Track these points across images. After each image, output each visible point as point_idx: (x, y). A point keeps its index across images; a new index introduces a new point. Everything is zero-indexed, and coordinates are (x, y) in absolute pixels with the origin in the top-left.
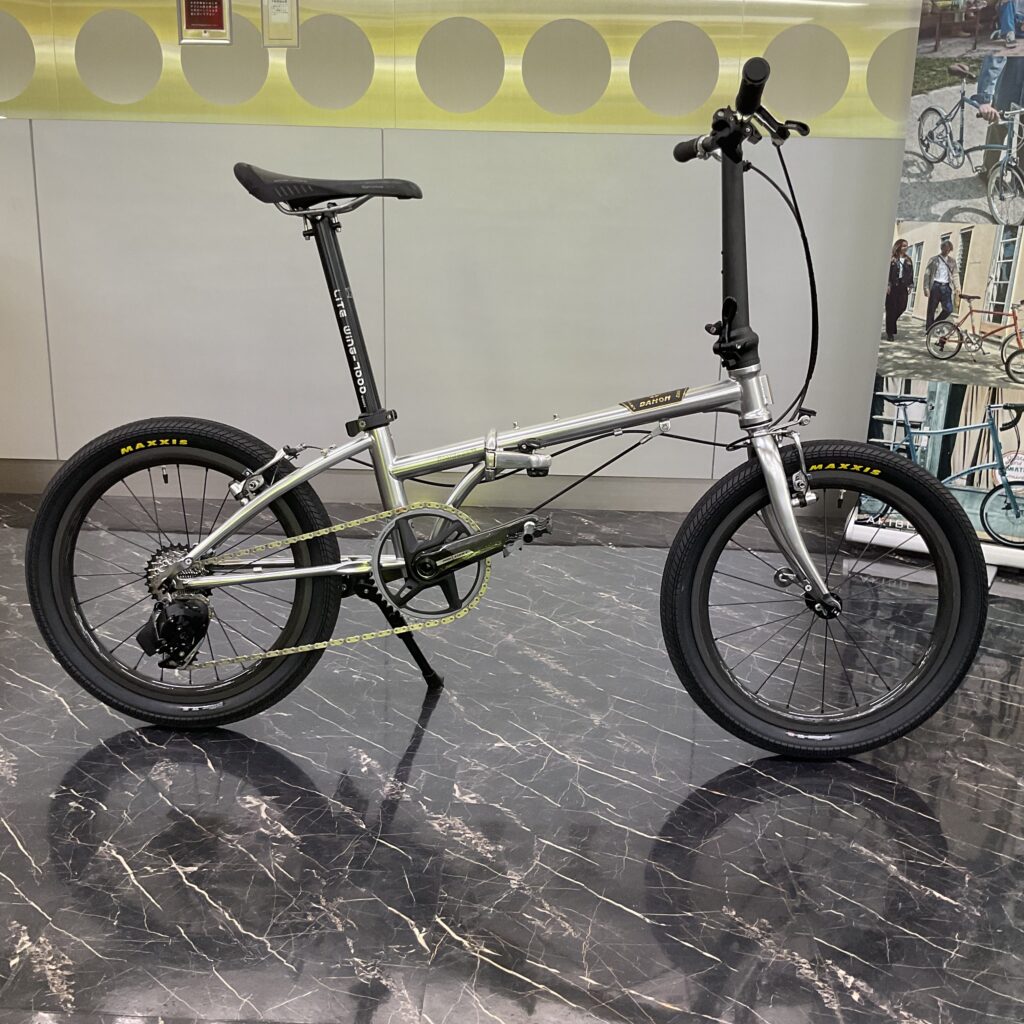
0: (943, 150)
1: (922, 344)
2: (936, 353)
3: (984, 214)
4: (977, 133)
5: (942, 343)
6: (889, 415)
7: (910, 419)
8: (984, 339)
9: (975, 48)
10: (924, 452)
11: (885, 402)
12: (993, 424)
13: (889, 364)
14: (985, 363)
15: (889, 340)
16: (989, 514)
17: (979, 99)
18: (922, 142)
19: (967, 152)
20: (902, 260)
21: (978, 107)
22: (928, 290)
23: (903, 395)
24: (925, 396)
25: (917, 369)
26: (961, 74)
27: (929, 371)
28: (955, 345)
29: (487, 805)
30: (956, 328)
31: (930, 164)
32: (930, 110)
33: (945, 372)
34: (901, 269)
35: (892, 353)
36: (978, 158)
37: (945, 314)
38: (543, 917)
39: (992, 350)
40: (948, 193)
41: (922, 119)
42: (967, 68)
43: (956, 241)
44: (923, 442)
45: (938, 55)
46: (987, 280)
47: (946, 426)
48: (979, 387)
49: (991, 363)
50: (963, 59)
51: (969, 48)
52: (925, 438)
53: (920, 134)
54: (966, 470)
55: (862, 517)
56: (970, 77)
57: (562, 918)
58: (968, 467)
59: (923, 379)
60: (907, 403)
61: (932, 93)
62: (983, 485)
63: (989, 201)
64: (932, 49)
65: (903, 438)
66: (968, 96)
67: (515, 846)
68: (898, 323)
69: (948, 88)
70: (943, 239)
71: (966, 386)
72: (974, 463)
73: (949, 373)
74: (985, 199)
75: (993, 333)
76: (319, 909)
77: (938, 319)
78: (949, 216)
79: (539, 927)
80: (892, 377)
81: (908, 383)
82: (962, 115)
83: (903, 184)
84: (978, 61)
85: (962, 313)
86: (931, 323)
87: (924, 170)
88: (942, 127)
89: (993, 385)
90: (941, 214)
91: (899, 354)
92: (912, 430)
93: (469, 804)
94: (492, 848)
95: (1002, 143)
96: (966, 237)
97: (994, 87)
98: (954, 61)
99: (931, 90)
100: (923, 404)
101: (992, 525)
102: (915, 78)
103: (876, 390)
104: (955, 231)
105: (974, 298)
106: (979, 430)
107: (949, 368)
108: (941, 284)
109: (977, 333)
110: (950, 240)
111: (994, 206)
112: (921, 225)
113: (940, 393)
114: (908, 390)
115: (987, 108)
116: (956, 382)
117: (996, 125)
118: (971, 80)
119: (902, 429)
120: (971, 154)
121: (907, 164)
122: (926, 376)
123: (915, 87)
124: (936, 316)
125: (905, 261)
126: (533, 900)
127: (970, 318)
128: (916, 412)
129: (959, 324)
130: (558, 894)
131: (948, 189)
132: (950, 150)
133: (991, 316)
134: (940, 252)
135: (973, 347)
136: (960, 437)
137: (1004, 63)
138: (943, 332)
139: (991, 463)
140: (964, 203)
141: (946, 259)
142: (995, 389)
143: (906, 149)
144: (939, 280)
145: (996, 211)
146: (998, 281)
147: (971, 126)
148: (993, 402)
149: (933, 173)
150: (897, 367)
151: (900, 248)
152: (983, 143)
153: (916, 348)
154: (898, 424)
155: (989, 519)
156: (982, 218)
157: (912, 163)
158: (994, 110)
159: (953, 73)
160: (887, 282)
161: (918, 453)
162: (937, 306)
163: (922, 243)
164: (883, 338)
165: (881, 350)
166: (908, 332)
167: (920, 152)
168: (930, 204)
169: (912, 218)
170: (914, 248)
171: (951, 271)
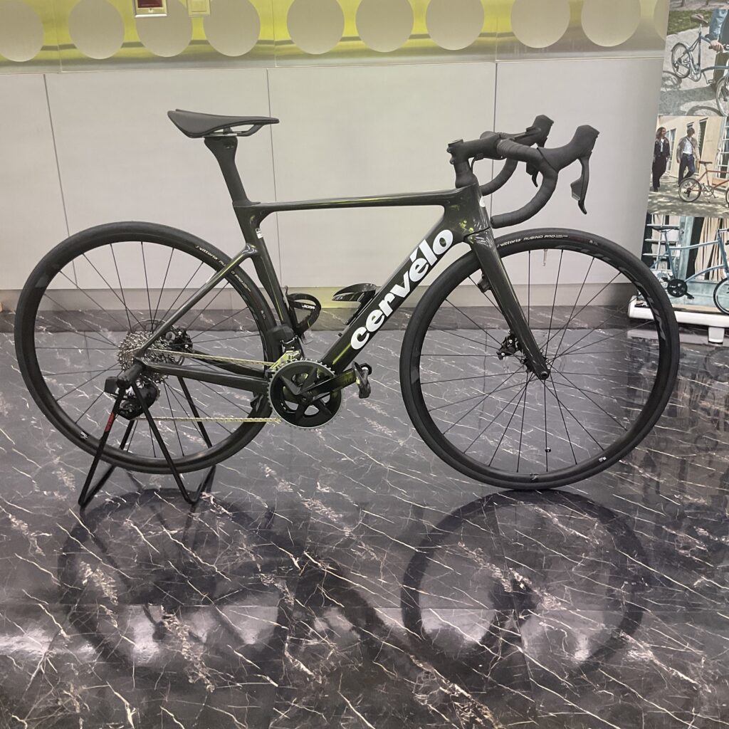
0: (687, 70)
1: (675, 193)
2: (684, 198)
3: (714, 110)
4: (709, 59)
5: (688, 192)
6: (655, 238)
7: (669, 240)
8: (715, 188)
9: (707, 4)
10: (678, 260)
11: (653, 230)
12: (721, 241)
13: (655, 206)
14: (716, 203)
15: (655, 191)
16: (719, 296)
17: (711, 37)
18: (674, 65)
19: (703, 71)
20: (662, 140)
21: (709, 42)
22: (679, 159)
23: (664, 225)
24: (678, 225)
25: (673, 209)
26: (699, 21)
27: (680, 210)
28: (697, 193)
29: (335, 493)
30: (697, 182)
31: (680, 79)
32: (679, 44)
33: (691, 210)
34: (662, 146)
35: (656, 199)
36: (710, 75)
37: (690, 174)
38: (361, 550)
39: (719, 195)
40: (691, 97)
41: (673, 50)
42: (702, 17)
43: (697, 128)
44: (678, 254)
45: (684, 9)
46: (716, 151)
47: (692, 243)
48: (712, 219)
49: (719, 203)
50: (700, 11)
51: (704, 4)
52: (678, 251)
53: (673, 60)
54: (704, 270)
55: (639, 302)
56: (705, 23)
57: (372, 551)
58: (705, 269)
59: (677, 215)
60: (667, 230)
61: (680, 33)
62: (715, 279)
63: (717, 101)
64: (679, 5)
65: (665, 252)
66: (703, 35)
67: (349, 514)
68: (660, 180)
69: (690, 30)
70: (688, 127)
71: (703, 219)
72: (709, 265)
73: (693, 210)
74: (714, 101)
75: (720, 184)
76: (243, 550)
77: (686, 177)
78: (692, 112)
79: (359, 556)
80: (657, 214)
81: (667, 218)
82: (700, 48)
83: (663, 92)
84: (710, 12)
85: (701, 174)
86: (681, 179)
87: (676, 82)
88: (687, 55)
89: (721, 217)
90: (687, 111)
91: (661, 200)
92: (670, 247)
93: (325, 493)
94: (336, 516)
95: (725, 65)
96: (703, 125)
97: (720, 29)
98: (693, 12)
99: (680, 31)
100: (677, 231)
101: (721, 303)
102: (669, 24)
103: (647, 223)
104: (695, 121)
105: (708, 163)
106: (712, 245)
107: (693, 208)
108: (687, 155)
109: (711, 185)
110: (693, 127)
111: (720, 104)
112: (674, 118)
113: (688, 223)
114: (667, 222)
115: (715, 43)
116: (697, 216)
117: (721, 53)
118: (705, 25)
119: (664, 246)
120: (705, 72)
121: (665, 79)
122: (679, 213)
123: (668, 29)
124: (685, 175)
125: (665, 141)
126: (357, 542)
127: (706, 176)
128: (672, 236)
129: (699, 180)
130: (370, 539)
131: (692, 95)
132: (692, 70)
133: (719, 174)
134: (687, 134)
135: (708, 194)
136: (700, 250)
137: (726, 14)
138: (689, 185)
139: (720, 265)
140: (701, 104)
141: (690, 139)
142: (722, 219)
143: (664, 70)
144: (686, 153)
145: (722, 108)
146: (723, 152)
147: (706, 54)
148: (721, 227)
149: (681, 85)
150: (660, 208)
151: (661, 132)
152: (713, 65)
153: (672, 195)
154: (662, 244)
155: (719, 299)
156: (713, 113)
157: (668, 79)
158: (720, 44)
159: (693, 20)
160: (653, 155)
161: (674, 261)
162: (685, 169)
163: (675, 130)
164: (651, 190)
165: (650, 198)
166: (666, 186)
167: (673, 71)
168: (680, 105)
169: (668, 113)
170: (670, 133)
171: (693, 147)
